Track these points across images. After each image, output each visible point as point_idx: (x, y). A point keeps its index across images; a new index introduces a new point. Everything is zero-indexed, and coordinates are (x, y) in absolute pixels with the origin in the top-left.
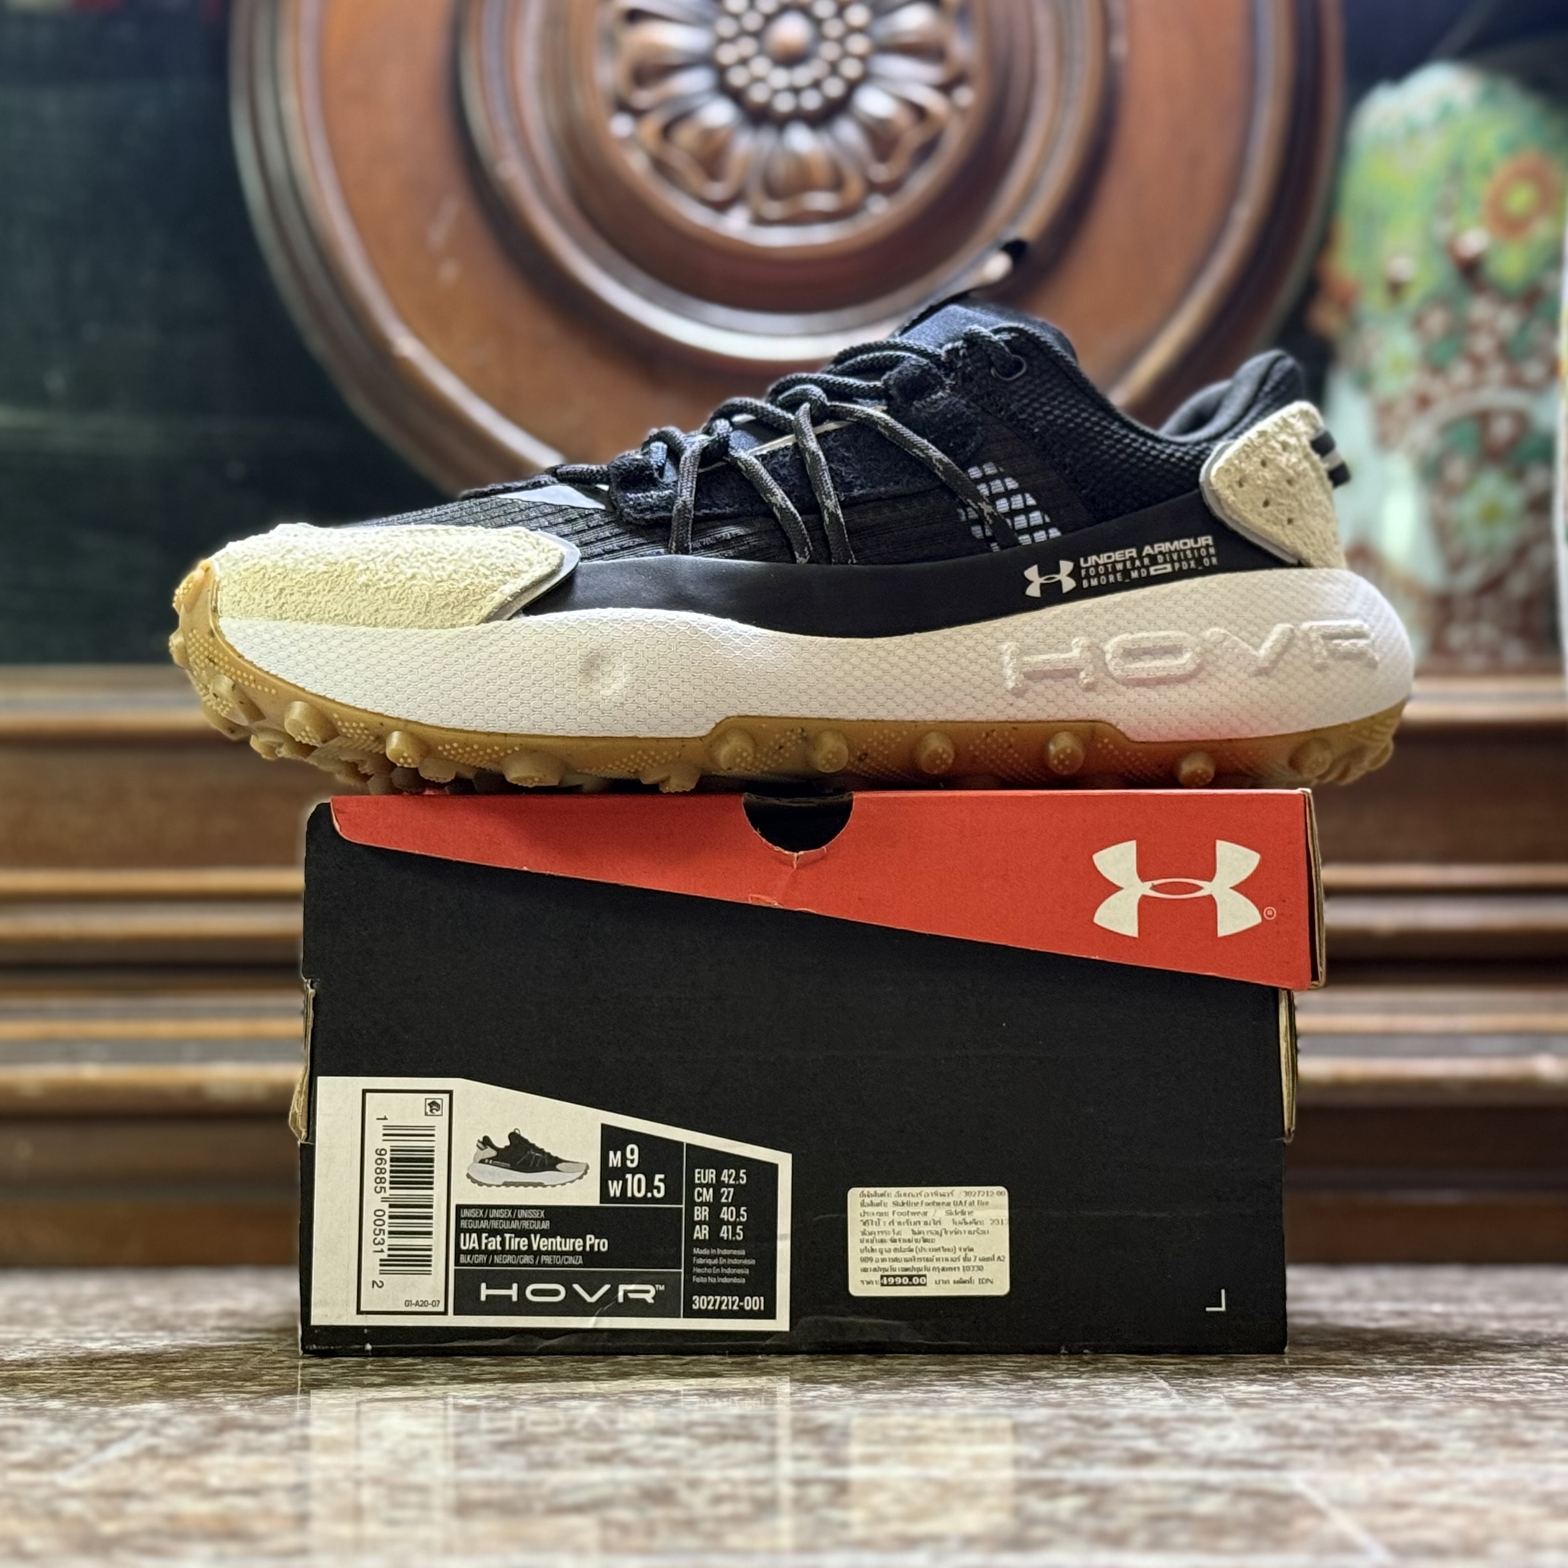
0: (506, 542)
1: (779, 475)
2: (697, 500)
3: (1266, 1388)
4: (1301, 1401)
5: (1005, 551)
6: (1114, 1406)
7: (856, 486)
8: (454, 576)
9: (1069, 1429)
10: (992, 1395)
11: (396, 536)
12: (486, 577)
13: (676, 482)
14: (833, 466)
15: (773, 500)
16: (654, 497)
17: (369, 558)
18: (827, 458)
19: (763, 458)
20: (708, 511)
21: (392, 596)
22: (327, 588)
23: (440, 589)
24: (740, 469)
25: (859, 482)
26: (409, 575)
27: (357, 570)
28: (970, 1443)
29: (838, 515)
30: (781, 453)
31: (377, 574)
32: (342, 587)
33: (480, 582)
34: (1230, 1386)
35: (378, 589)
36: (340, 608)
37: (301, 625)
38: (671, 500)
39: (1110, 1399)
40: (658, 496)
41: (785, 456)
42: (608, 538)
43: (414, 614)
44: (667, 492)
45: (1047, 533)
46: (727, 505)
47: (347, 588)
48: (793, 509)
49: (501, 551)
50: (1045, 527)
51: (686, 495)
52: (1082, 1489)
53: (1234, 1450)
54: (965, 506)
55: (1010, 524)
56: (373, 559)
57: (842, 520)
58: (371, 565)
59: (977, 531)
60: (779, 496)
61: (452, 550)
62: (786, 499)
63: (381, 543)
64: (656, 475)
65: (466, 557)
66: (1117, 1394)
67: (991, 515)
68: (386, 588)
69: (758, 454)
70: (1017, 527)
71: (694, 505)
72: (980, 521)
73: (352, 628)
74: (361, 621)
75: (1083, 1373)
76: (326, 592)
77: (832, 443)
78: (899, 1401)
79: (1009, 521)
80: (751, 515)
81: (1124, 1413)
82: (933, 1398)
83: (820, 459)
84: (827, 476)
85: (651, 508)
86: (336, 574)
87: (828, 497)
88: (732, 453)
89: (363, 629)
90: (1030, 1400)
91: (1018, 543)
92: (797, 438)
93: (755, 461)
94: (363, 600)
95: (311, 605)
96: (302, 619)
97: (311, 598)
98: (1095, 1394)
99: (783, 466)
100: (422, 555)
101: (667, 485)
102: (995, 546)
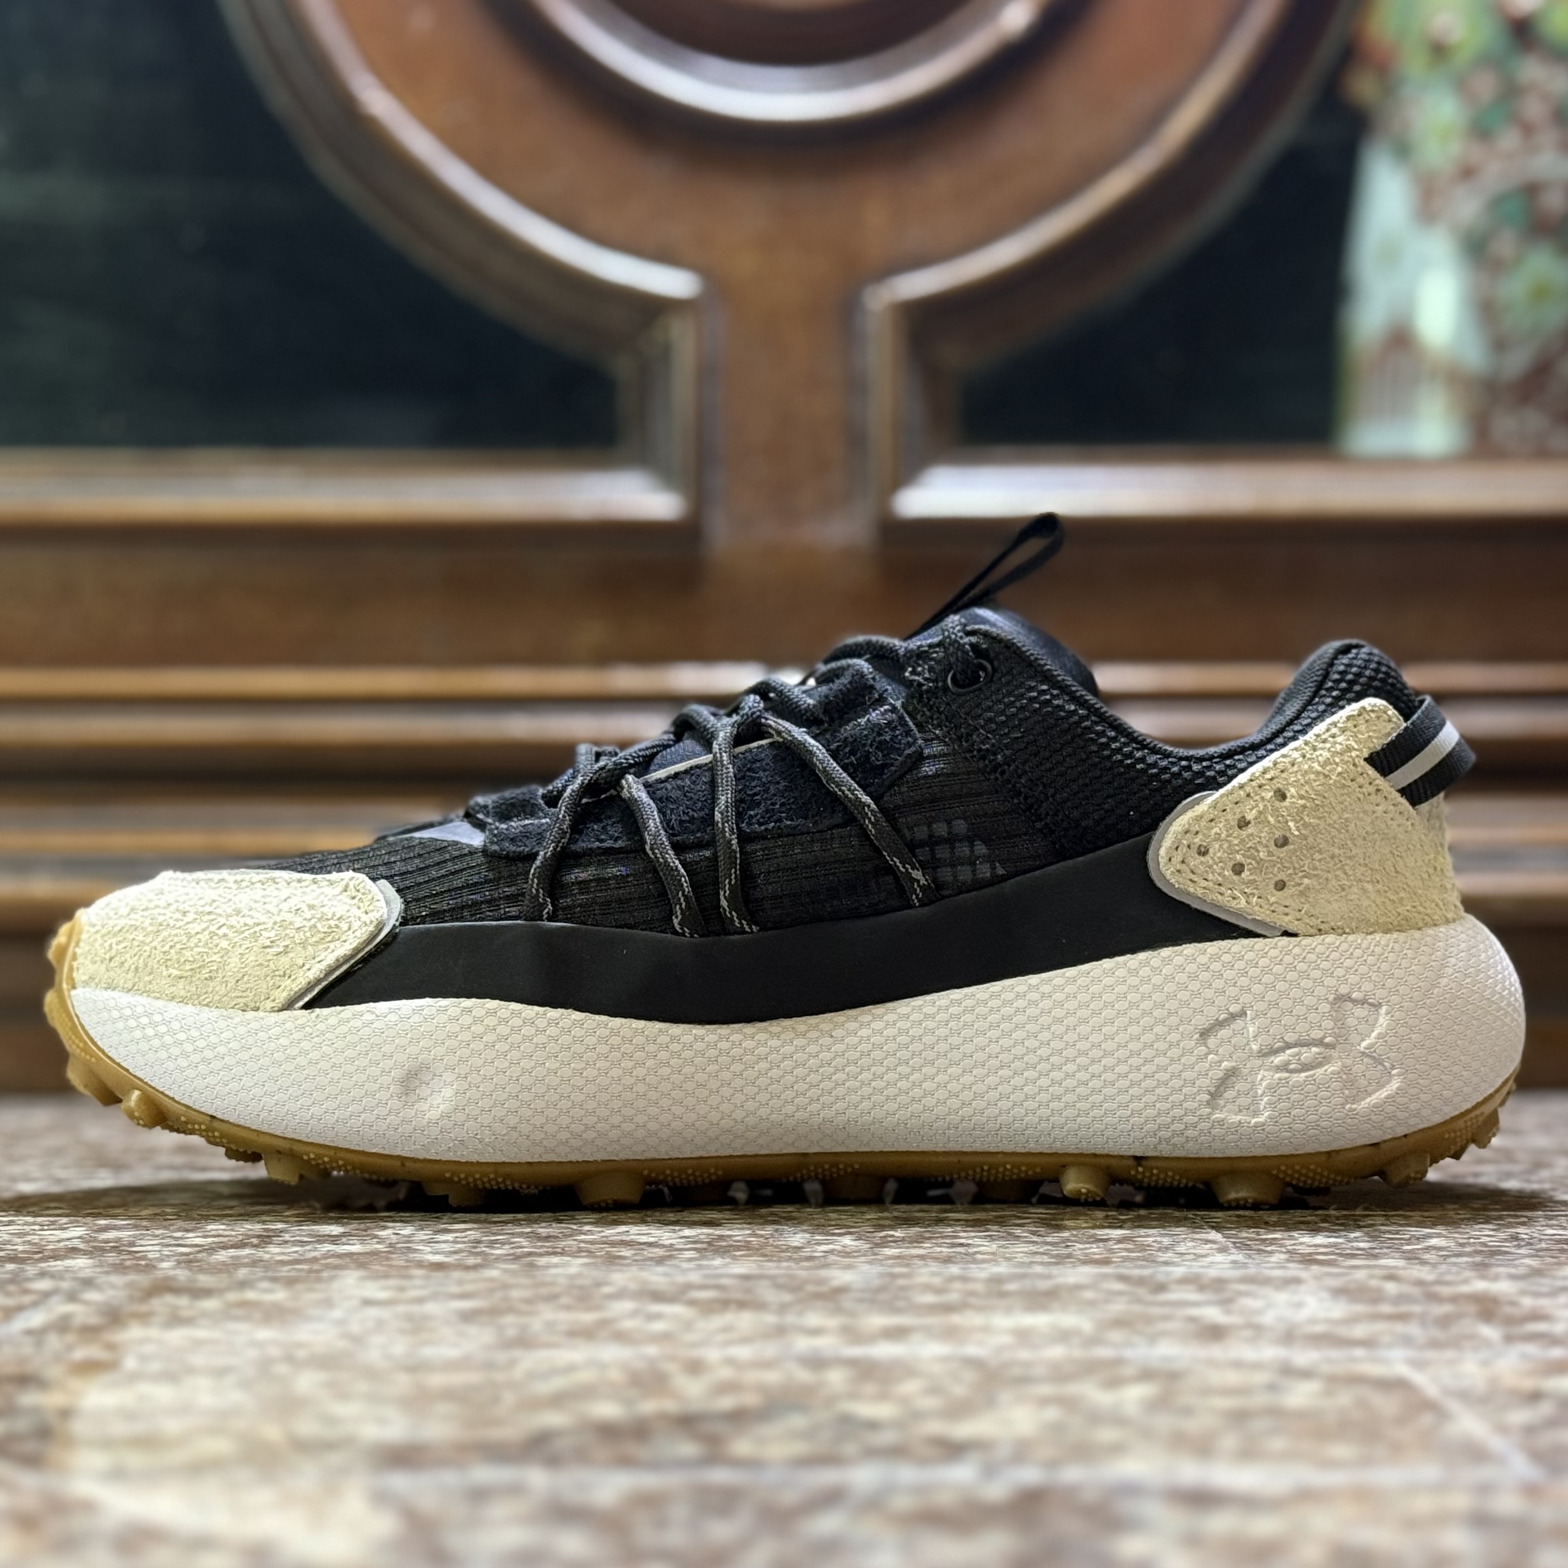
3: (1332, 1240)
4: (1375, 1257)
6: (1166, 1263)
9: (1120, 1293)
10: (1026, 1249)
28: (1009, 1311)
34: (1291, 1238)
39: (1160, 1254)
52: (1146, 1375)
53: (1313, 1321)
66: (1167, 1249)
75: (1124, 1221)
78: (922, 1257)
81: (1179, 1271)
82: (960, 1253)
90: (1069, 1256)
98: (1143, 1248)
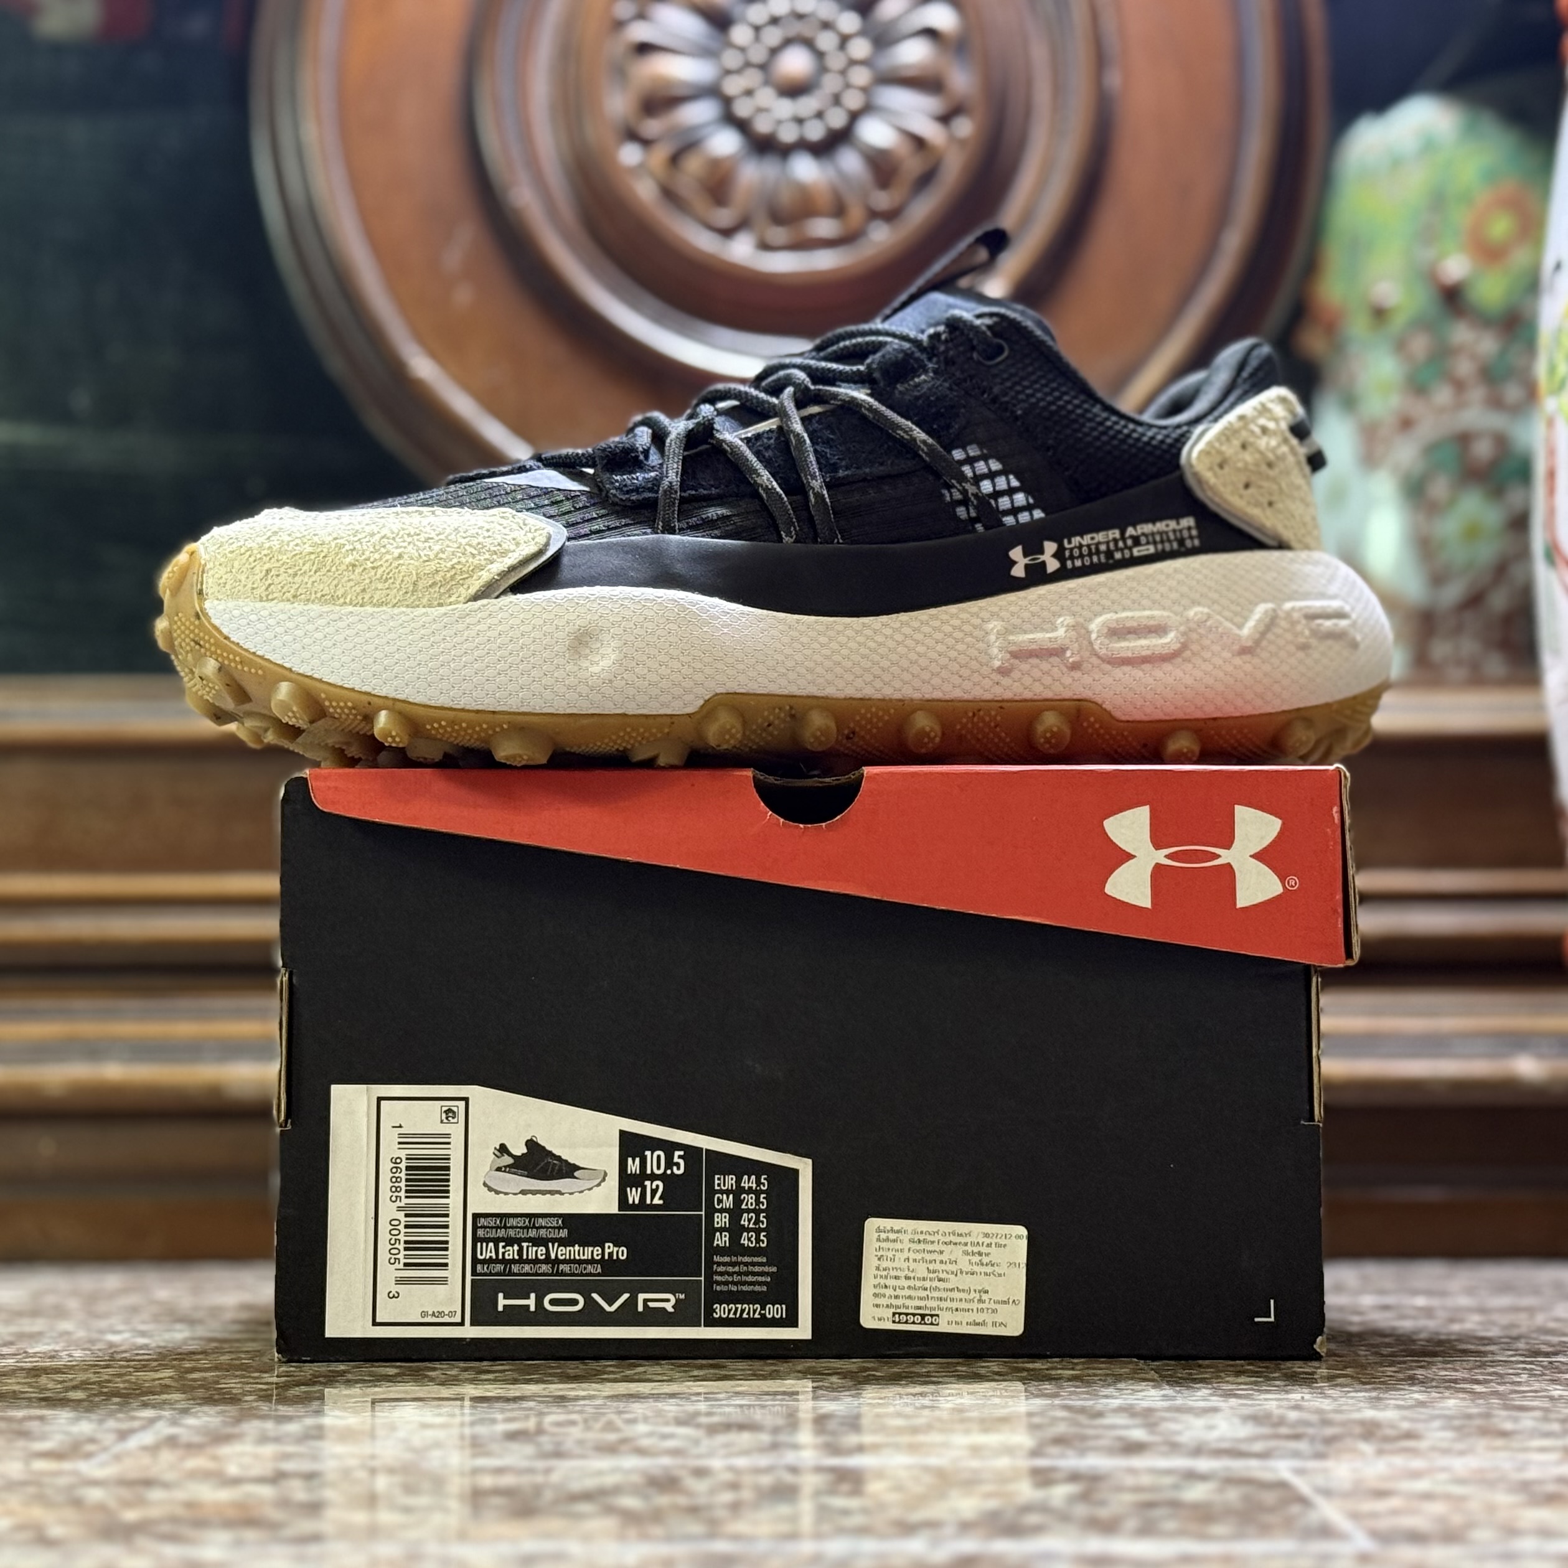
0: (492, 522)
1: (764, 457)
2: (682, 482)
5: (991, 531)
7: (841, 467)
8: (441, 555)
11: (383, 517)
12: (473, 556)
13: (661, 465)
14: (818, 448)
15: (759, 480)
16: (640, 478)
17: (356, 539)
18: (811, 440)
19: (748, 441)
20: (694, 492)
21: (378, 576)
22: (314, 568)
23: (427, 568)
24: (724, 452)
25: (844, 463)
26: (396, 555)
27: (343, 550)
29: (823, 495)
30: (765, 435)
31: (363, 554)
32: (328, 568)
33: (467, 561)
35: (365, 569)
36: (327, 588)
37: (288, 606)
38: (657, 482)
40: (644, 478)
41: (769, 439)
42: (595, 519)
43: (401, 593)
44: (653, 474)
45: (1031, 515)
46: (712, 486)
47: (334, 569)
48: (778, 489)
49: (488, 531)
50: (1029, 508)
51: (673, 476)
54: (949, 487)
55: (994, 505)
56: (359, 540)
57: (828, 500)
58: (358, 546)
59: (961, 512)
60: (765, 477)
61: (439, 530)
62: (772, 479)
63: (367, 525)
64: (642, 457)
65: (452, 537)
67: (976, 496)
68: (373, 568)
69: (743, 436)
70: (1001, 508)
71: (681, 486)
72: (965, 502)
73: (338, 608)
74: (348, 600)
76: (312, 573)
77: (816, 425)
79: (993, 502)
80: (737, 496)
83: (805, 441)
84: (812, 458)
85: (637, 490)
86: (323, 554)
87: (814, 477)
88: (718, 435)
89: (350, 608)
91: (1002, 524)
92: (782, 421)
93: (740, 443)
94: (349, 581)
95: (297, 585)
96: (288, 600)
97: (298, 579)
99: (768, 448)
100: (409, 535)
101: (653, 467)
102: (979, 527)
